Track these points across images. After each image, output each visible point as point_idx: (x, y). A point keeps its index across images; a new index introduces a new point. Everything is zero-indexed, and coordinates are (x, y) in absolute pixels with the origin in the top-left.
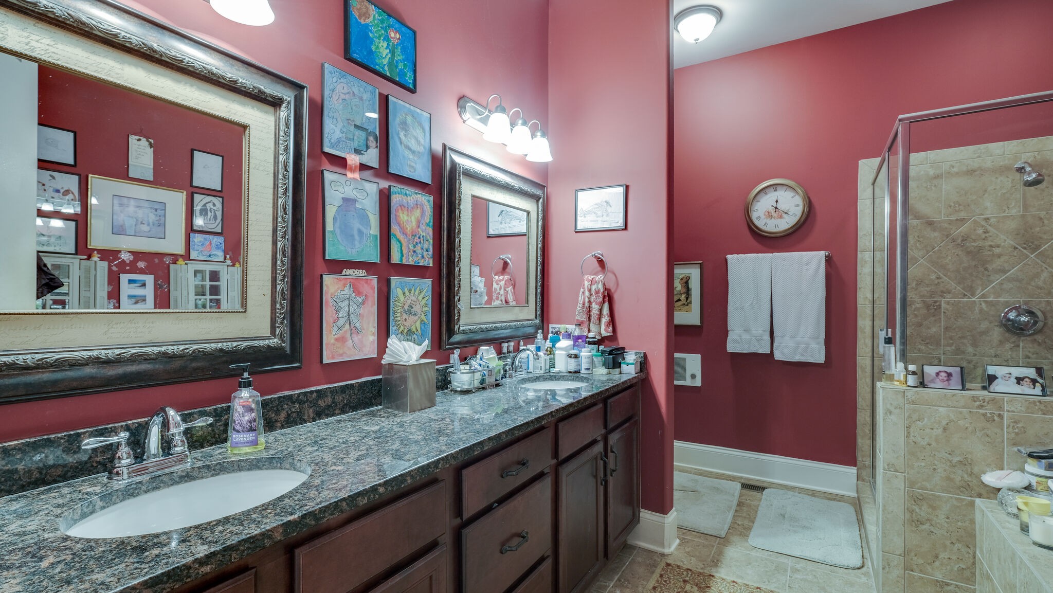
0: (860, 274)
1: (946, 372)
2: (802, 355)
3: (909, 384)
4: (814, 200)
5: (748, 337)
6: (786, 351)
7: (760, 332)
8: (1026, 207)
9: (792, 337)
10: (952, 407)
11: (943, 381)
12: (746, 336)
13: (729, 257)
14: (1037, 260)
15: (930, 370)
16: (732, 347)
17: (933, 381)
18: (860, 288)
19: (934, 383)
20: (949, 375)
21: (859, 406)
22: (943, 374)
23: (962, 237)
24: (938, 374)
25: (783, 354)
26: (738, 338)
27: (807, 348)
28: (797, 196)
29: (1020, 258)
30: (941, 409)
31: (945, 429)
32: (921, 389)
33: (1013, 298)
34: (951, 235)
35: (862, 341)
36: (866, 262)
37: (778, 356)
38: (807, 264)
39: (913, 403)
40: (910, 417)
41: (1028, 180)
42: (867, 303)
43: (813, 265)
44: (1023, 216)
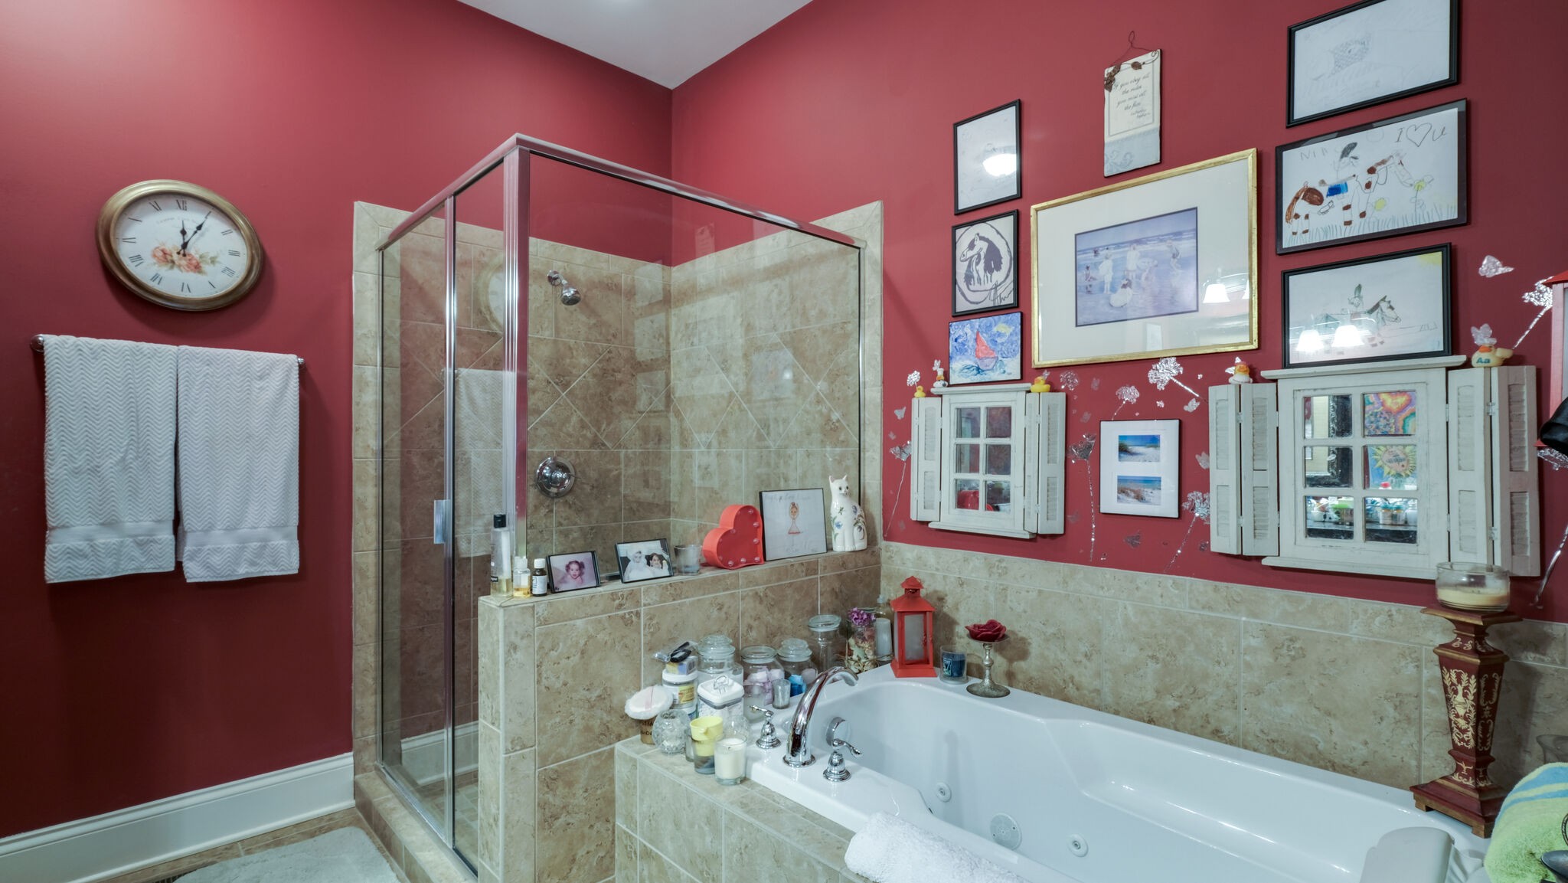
0: (358, 404)
1: (576, 562)
2: (253, 564)
3: (536, 591)
4: (271, 252)
5: (114, 540)
6: (216, 560)
7: (147, 524)
8: (558, 331)
9: (230, 529)
10: (591, 616)
11: (575, 577)
12: (106, 539)
13: (49, 340)
14: (568, 400)
15: (559, 562)
16: (58, 568)
17: (563, 580)
18: (357, 430)
19: (565, 582)
20: (581, 566)
21: (355, 640)
22: (574, 567)
23: (495, 359)
24: (568, 567)
25: (208, 567)
26: (83, 545)
27: (264, 547)
28: (235, 235)
29: (552, 396)
30: (579, 622)
31: (583, 653)
32: (552, 597)
33: (547, 448)
34: (481, 354)
35: (362, 523)
36: (367, 384)
37: (195, 573)
38: (261, 378)
39: (546, 622)
40: (541, 647)
41: (566, 296)
42: (369, 454)
43: (275, 382)
44: (555, 342)
